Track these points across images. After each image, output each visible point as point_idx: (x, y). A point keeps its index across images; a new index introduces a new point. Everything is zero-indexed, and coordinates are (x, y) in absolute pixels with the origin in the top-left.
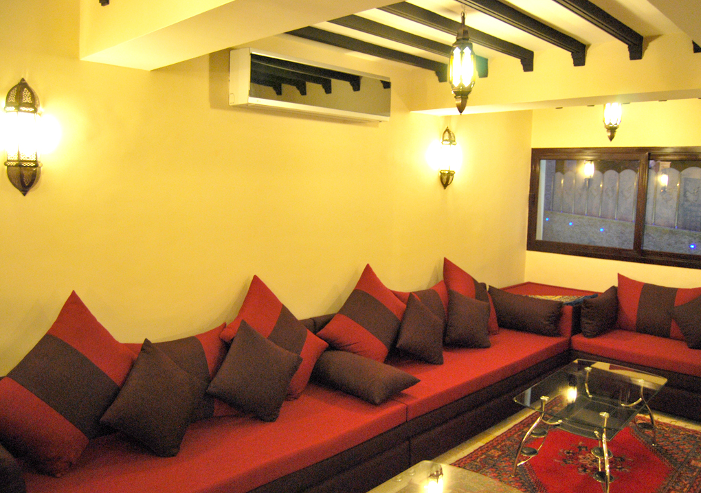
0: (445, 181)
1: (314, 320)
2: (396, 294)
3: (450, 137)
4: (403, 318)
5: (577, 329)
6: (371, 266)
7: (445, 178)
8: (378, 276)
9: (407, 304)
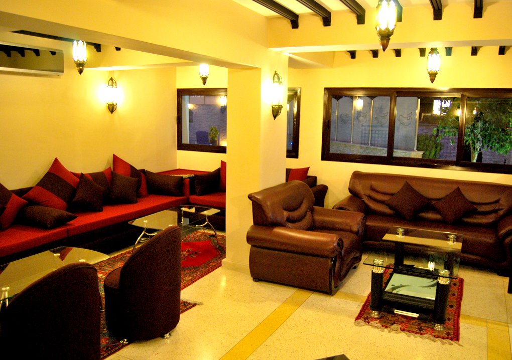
0: (111, 109)
1: (21, 190)
2: (74, 174)
3: (113, 83)
4: (78, 187)
5: (193, 192)
6: (58, 158)
7: (111, 107)
8: (63, 164)
9: (80, 179)
